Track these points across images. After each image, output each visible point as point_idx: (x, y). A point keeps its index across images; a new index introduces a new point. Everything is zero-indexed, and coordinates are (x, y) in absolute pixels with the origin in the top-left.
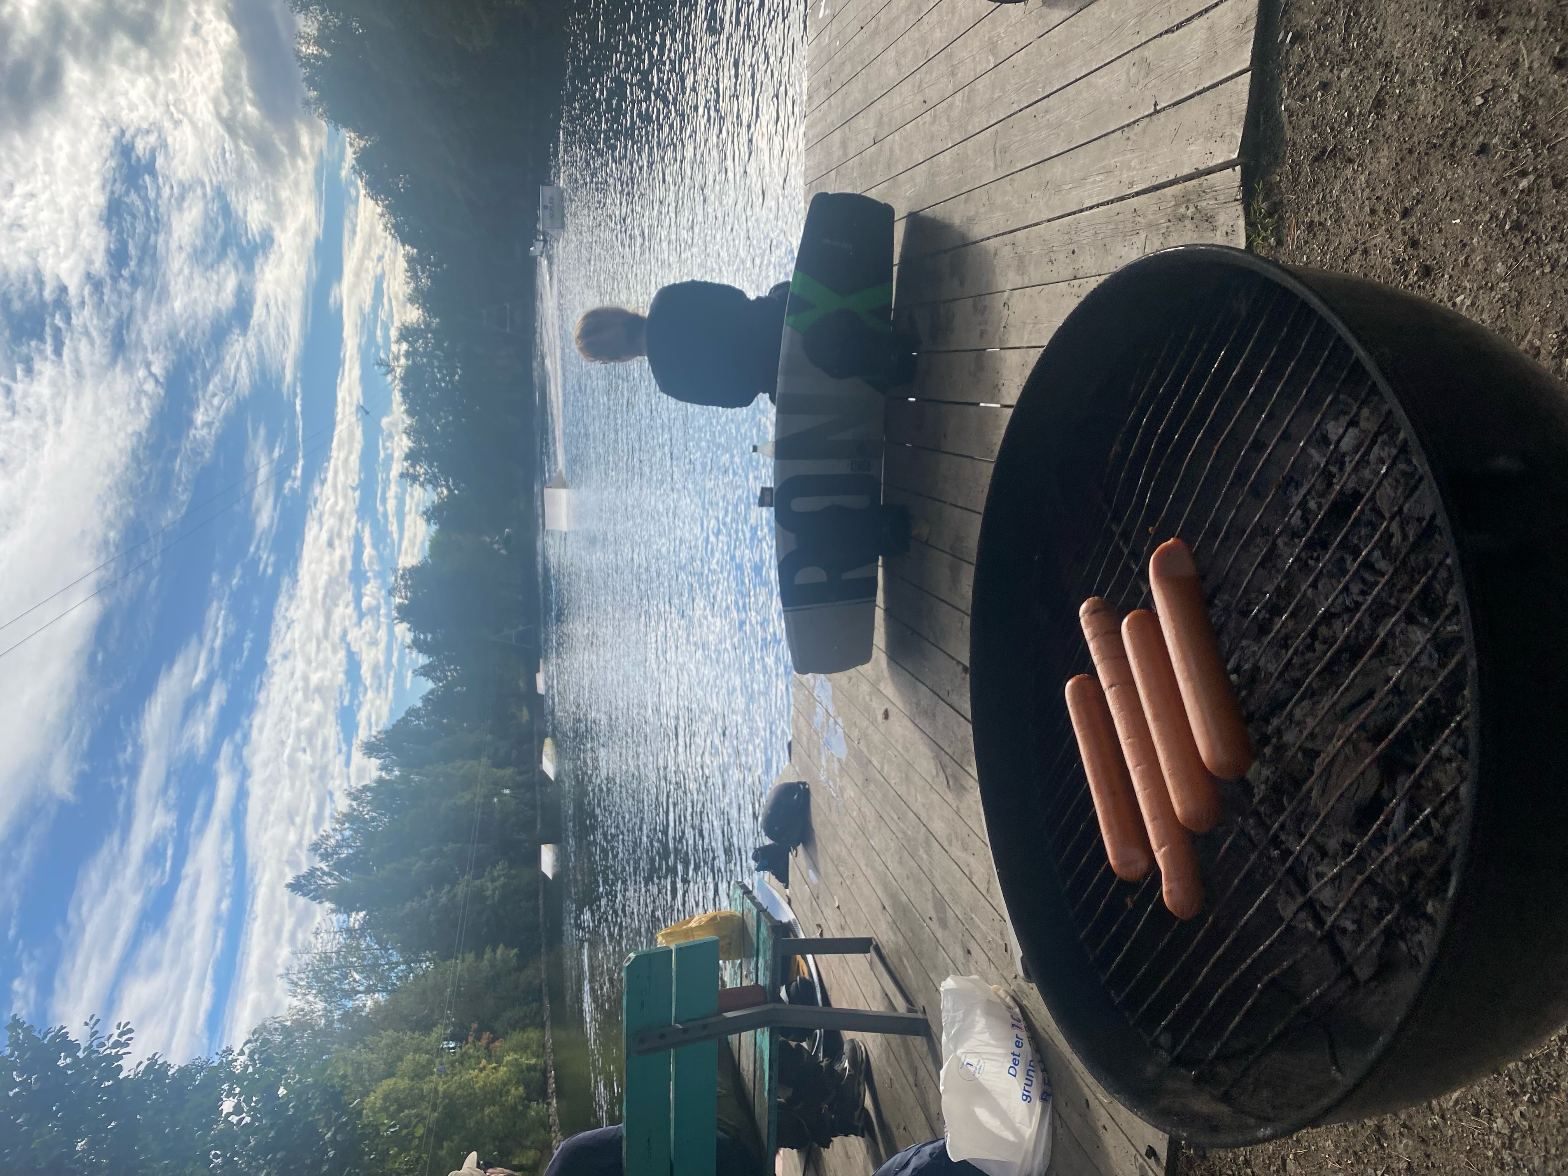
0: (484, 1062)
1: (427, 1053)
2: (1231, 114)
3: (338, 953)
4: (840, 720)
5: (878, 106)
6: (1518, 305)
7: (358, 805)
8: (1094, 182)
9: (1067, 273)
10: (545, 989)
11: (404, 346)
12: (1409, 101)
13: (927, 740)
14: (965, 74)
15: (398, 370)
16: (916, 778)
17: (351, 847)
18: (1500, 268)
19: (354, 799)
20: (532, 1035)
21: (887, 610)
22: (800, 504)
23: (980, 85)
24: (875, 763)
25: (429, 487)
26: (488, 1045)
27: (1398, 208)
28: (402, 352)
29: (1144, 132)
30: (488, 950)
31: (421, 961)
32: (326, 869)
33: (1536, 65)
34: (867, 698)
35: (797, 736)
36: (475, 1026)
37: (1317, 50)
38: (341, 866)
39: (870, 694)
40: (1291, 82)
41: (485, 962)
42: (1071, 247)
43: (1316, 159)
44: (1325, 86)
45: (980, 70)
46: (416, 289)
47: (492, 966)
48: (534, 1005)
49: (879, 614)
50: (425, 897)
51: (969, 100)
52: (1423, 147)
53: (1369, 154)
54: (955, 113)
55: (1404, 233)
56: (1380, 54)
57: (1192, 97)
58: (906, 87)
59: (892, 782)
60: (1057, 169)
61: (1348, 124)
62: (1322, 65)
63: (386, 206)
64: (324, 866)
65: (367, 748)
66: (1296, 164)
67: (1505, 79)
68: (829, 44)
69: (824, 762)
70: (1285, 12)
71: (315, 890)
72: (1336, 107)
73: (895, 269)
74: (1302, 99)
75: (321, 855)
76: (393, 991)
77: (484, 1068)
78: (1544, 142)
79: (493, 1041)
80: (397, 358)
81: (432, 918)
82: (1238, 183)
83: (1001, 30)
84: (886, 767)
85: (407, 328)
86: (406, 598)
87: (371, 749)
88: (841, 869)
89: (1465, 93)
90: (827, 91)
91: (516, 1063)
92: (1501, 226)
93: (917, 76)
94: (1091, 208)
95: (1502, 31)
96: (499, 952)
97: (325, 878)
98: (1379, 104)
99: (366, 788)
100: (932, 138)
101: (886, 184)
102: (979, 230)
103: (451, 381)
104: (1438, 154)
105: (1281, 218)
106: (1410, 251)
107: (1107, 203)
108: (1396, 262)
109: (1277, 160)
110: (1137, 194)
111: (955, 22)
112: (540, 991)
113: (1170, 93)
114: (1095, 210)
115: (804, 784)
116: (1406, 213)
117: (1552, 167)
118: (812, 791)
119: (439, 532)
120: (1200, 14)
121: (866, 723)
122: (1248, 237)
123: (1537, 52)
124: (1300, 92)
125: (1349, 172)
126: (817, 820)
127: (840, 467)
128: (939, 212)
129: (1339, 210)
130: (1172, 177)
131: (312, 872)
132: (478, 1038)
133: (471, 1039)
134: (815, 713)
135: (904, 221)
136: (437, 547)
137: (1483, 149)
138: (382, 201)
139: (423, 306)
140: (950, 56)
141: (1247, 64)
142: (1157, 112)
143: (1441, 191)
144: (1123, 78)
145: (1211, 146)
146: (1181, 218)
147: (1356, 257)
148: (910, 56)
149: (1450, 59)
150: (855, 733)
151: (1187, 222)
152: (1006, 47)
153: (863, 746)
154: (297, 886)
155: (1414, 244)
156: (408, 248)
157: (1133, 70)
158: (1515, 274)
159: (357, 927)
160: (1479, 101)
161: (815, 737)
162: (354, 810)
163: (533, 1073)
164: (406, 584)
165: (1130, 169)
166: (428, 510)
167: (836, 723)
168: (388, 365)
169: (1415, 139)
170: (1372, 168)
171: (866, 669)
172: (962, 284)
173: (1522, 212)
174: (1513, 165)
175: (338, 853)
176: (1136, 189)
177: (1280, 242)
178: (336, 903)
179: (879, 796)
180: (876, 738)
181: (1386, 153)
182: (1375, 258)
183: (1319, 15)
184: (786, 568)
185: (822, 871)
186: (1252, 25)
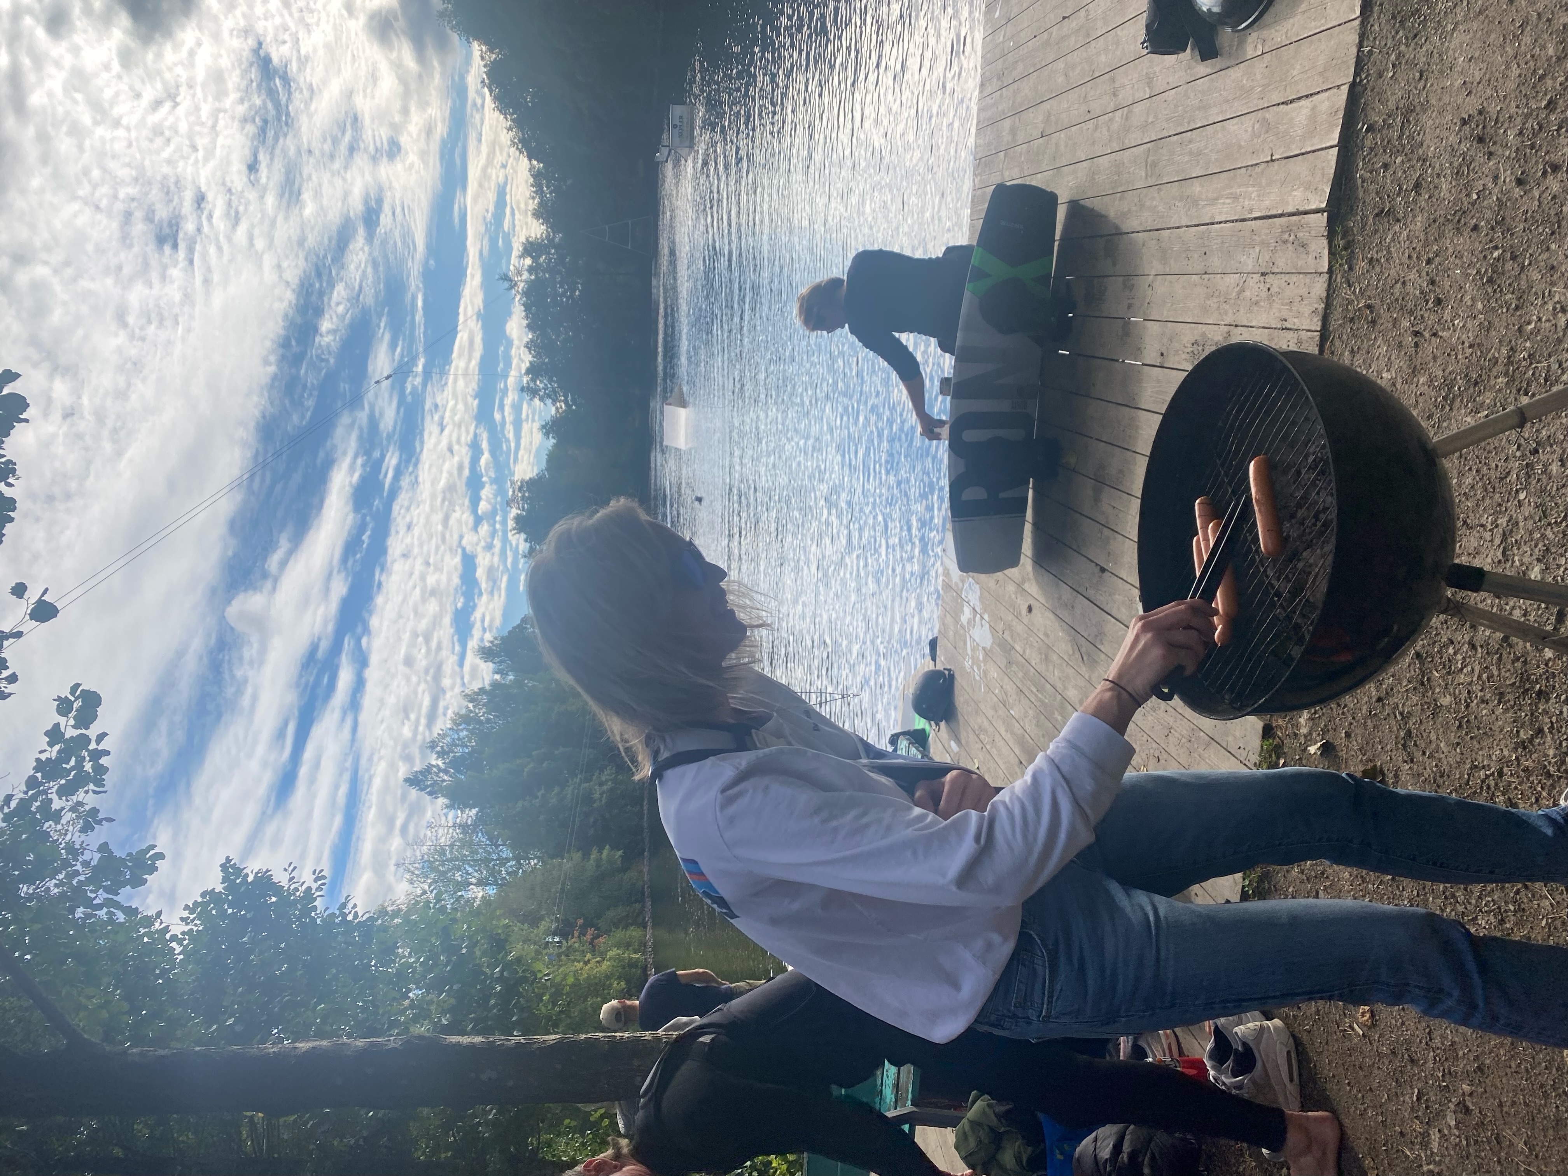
0: (589, 956)
1: (535, 943)
2: (1323, 175)
3: (452, 846)
4: (986, 617)
5: (1046, 106)
6: (1488, 331)
7: (474, 707)
8: (1224, 203)
9: (1199, 268)
10: (647, 891)
11: (528, 261)
12: (1436, 187)
13: (1066, 627)
14: (1126, 95)
15: (521, 285)
16: (1055, 657)
17: (467, 746)
18: (1480, 306)
19: (470, 701)
20: (634, 933)
21: (1035, 524)
22: (970, 436)
23: (1137, 109)
24: (1018, 648)
25: (549, 402)
26: (593, 940)
27: (1425, 257)
28: (526, 267)
29: (1262, 173)
30: (595, 851)
31: (529, 859)
32: (442, 766)
33: (1508, 180)
34: (1013, 596)
35: (943, 631)
36: (580, 921)
37: (1383, 140)
38: (456, 764)
39: (1016, 593)
40: (1364, 159)
41: (592, 862)
42: (1204, 250)
43: (1377, 215)
44: (1386, 166)
45: (1139, 95)
46: (540, 204)
47: (598, 866)
48: (637, 906)
49: (1028, 528)
50: (537, 797)
51: (1127, 119)
52: (1442, 220)
53: (1410, 219)
54: (1115, 126)
55: (1428, 274)
56: (1421, 152)
57: (1298, 155)
58: (1073, 95)
59: (1033, 663)
60: (1196, 188)
61: (1399, 195)
62: (1385, 151)
63: (513, 120)
64: (440, 763)
65: (484, 653)
66: (1364, 216)
67: (1490, 185)
68: (1003, 42)
69: (969, 652)
70: (1363, 109)
71: (431, 785)
72: (1392, 182)
73: (1056, 244)
74: (1371, 173)
75: (438, 753)
76: (501, 885)
77: (589, 961)
78: (1508, 230)
79: (598, 937)
80: (519, 273)
81: (542, 818)
82: (1325, 224)
83: (1157, 69)
84: (1028, 651)
85: (531, 243)
86: (523, 509)
87: (487, 653)
88: (982, 737)
89: (1468, 187)
90: (999, 83)
91: (618, 958)
92: (1482, 279)
93: (1083, 88)
94: (1220, 223)
95: (1490, 154)
96: (605, 853)
97: (441, 774)
98: (1417, 186)
99: (482, 690)
100: (1094, 143)
101: (1051, 172)
102: (1131, 224)
103: (572, 296)
104: (1450, 226)
105: (1352, 252)
106: (1430, 287)
107: (1233, 221)
108: (1422, 293)
109: (1352, 210)
110: (1255, 219)
111: (1118, 53)
112: (643, 893)
113: (1282, 149)
114: (1223, 225)
115: (950, 670)
116: (1429, 262)
117: (1511, 246)
118: (957, 676)
119: (555, 446)
120: (1307, 96)
121: (1010, 617)
122: (1330, 263)
123: (1509, 172)
124: (1370, 167)
125: (1397, 228)
126: (961, 699)
127: (1003, 406)
128: (1095, 204)
129: (1389, 252)
130: (1280, 212)
131: (428, 769)
132: (583, 934)
133: (576, 934)
134: (963, 611)
135: (1065, 206)
136: (554, 460)
137: (1475, 228)
138: (512, 114)
139: (546, 221)
140: (1113, 80)
141: (1336, 142)
142: (1272, 160)
143: (1451, 251)
144: (1250, 129)
145: (1310, 196)
146: (1285, 242)
147: (1399, 285)
148: (1077, 71)
149: (1460, 165)
150: (1000, 626)
151: (1289, 245)
152: (1160, 85)
153: (1007, 636)
154: (415, 781)
155: (1433, 282)
156: (535, 163)
157: (1257, 126)
158: (1489, 310)
159: (469, 822)
160: (1475, 197)
161: (962, 632)
162: (471, 711)
163: (633, 970)
164: (523, 497)
165: (1250, 199)
166: (547, 424)
167: (982, 618)
168: (511, 281)
169: (1438, 213)
170: (1412, 227)
171: (1013, 572)
172: (1114, 265)
173: (1494, 272)
174: (1491, 241)
175: (453, 752)
176: (1254, 215)
177: (1351, 268)
178: (451, 799)
179: (1020, 674)
180: (1020, 628)
181: (1420, 219)
182: (1410, 288)
183: (1384, 117)
184: (957, 487)
185: (963, 741)
186: (1341, 114)
